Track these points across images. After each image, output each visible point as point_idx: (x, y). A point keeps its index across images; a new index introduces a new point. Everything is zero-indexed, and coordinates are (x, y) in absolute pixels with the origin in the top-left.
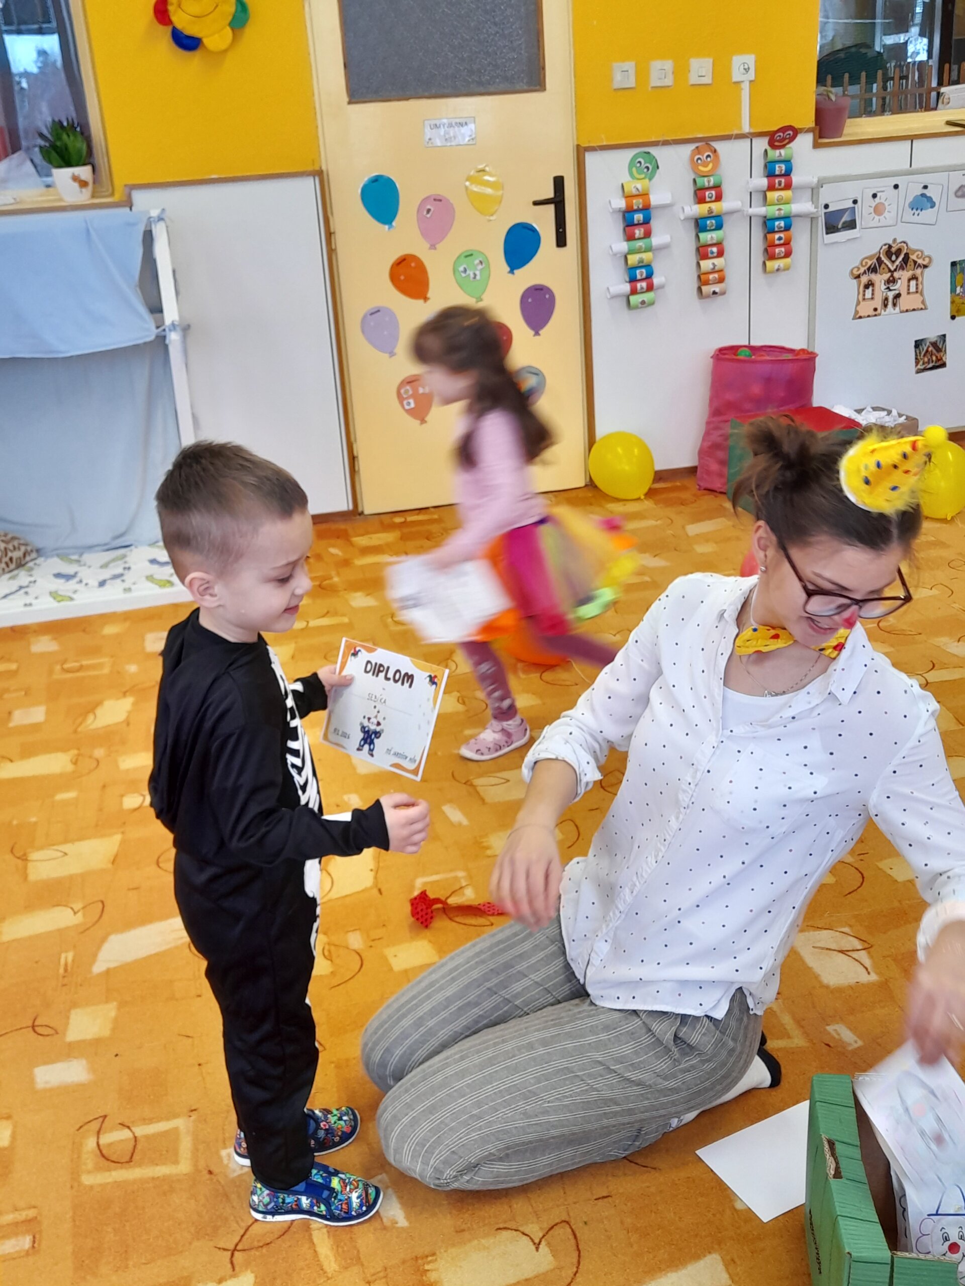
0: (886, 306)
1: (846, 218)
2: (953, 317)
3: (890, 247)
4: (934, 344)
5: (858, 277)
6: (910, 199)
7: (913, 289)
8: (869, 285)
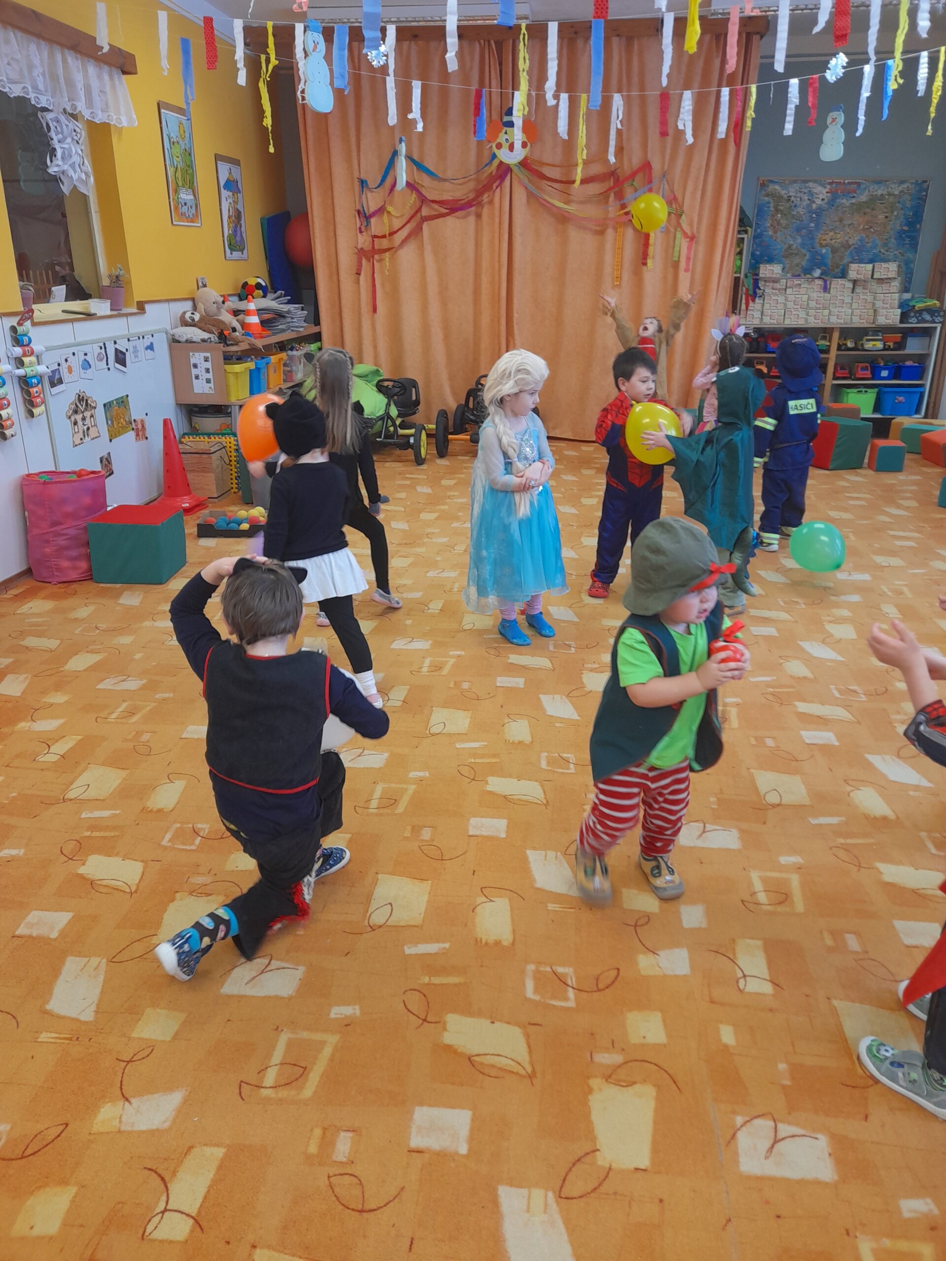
0: (84, 436)
1: (57, 377)
2: (111, 441)
3: (79, 396)
4: (107, 459)
5: (70, 418)
6: (81, 363)
7: (93, 424)
8: (75, 423)
